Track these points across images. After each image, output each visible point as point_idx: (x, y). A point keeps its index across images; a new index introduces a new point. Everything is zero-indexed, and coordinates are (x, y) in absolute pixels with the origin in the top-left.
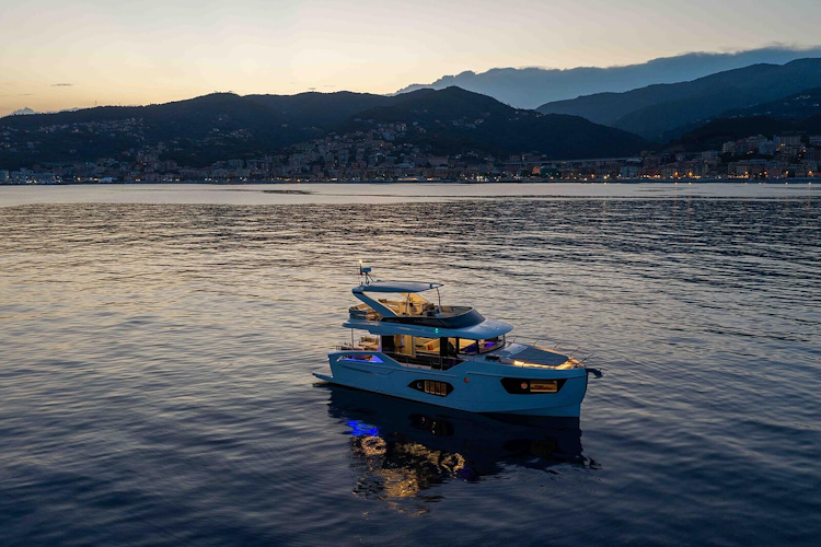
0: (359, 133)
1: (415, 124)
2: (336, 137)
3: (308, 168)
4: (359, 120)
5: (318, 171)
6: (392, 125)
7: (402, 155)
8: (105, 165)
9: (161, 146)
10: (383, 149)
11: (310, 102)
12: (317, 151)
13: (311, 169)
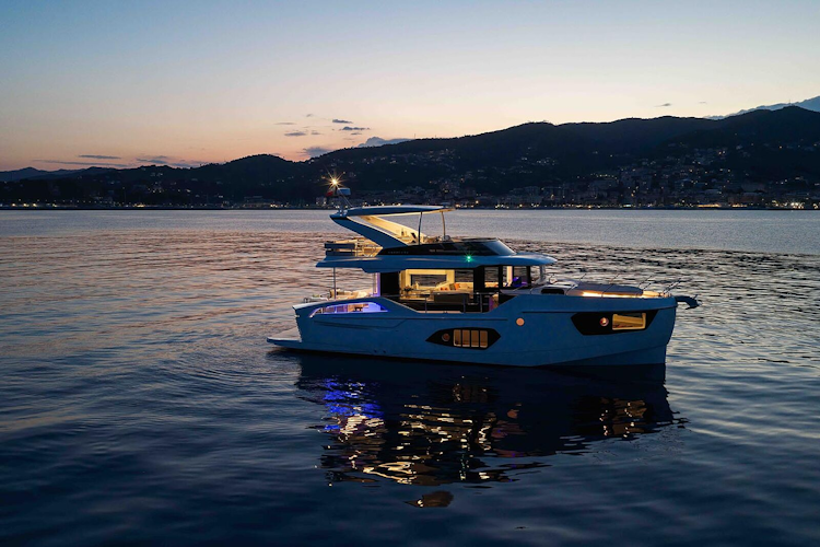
0: (669, 158)
1: (739, 147)
2: (644, 163)
3: (605, 194)
4: (673, 145)
5: (613, 198)
6: (710, 150)
7: (714, 180)
8: (412, 192)
9: (469, 175)
10: (692, 175)
11: (630, 128)
12: (619, 177)
13: (608, 196)
